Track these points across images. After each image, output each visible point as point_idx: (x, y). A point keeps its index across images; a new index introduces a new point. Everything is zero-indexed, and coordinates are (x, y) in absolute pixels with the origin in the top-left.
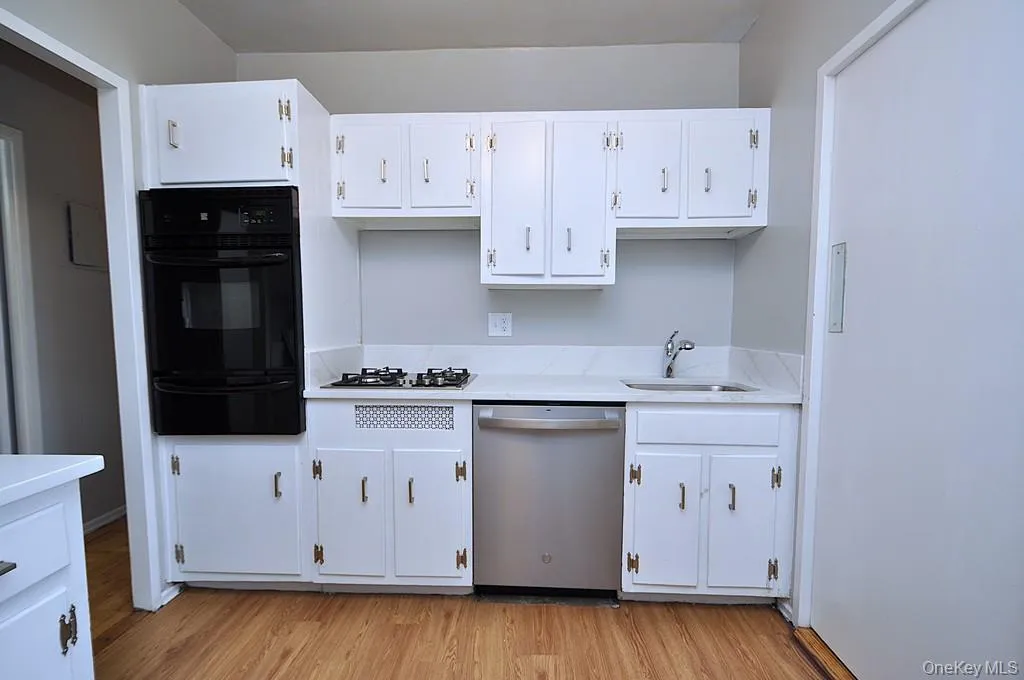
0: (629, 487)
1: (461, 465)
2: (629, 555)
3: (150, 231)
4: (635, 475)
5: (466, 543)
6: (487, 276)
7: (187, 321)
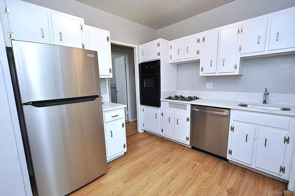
0: (230, 132)
1: (188, 118)
2: (229, 150)
3: (140, 70)
4: (232, 129)
5: (188, 135)
6: (201, 74)
7: (145, 86)
